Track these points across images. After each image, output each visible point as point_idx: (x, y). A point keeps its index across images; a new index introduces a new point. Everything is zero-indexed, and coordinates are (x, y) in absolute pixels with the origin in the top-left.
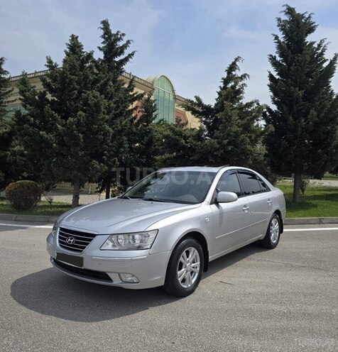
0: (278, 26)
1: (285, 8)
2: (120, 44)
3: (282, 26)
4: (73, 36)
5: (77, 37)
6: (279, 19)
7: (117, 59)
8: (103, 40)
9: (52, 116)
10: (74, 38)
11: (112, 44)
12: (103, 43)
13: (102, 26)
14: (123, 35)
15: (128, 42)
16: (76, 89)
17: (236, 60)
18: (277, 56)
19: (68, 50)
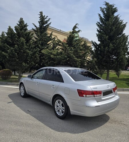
0: (101, 10)
1: (105, 3)
2: (46, 20)
3: (102, 10)
4: (21, 18)
5: (22, 19)
6: (101, 8)
7: (45, 25)
8: (40, 19)
9: (7, 47)
10: (21, 19)
11: (43, 20)
12: (40, 20)
13: (40, 14)
14: (47, 16)
15: (49, 19)
16: (17, 37)
17: (76, 25)
18: (100, 22)
19: (19, 23)
